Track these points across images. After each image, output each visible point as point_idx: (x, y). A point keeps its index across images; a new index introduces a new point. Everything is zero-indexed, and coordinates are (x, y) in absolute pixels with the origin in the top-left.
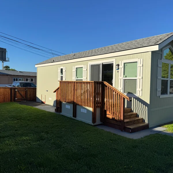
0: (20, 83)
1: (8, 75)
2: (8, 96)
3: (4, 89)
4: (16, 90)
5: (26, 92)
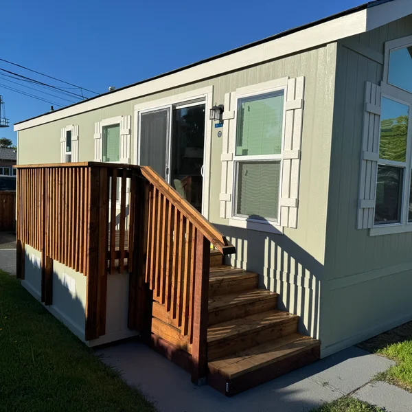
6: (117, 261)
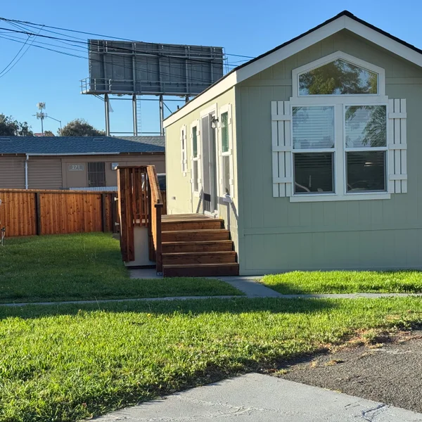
2: (93, 215)
4: (116, 199)
6: (139, 221)
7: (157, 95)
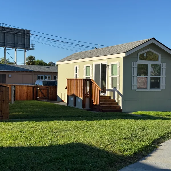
0: (43, 82)
1: (31, 72)
2: (30, 94)
3: (27, 87)
4: (38, 89)
5: (48, 91)
6: (87, 96)
7: (3, 47)
